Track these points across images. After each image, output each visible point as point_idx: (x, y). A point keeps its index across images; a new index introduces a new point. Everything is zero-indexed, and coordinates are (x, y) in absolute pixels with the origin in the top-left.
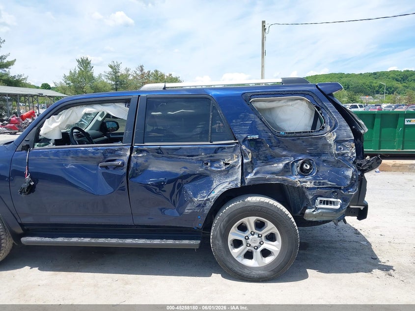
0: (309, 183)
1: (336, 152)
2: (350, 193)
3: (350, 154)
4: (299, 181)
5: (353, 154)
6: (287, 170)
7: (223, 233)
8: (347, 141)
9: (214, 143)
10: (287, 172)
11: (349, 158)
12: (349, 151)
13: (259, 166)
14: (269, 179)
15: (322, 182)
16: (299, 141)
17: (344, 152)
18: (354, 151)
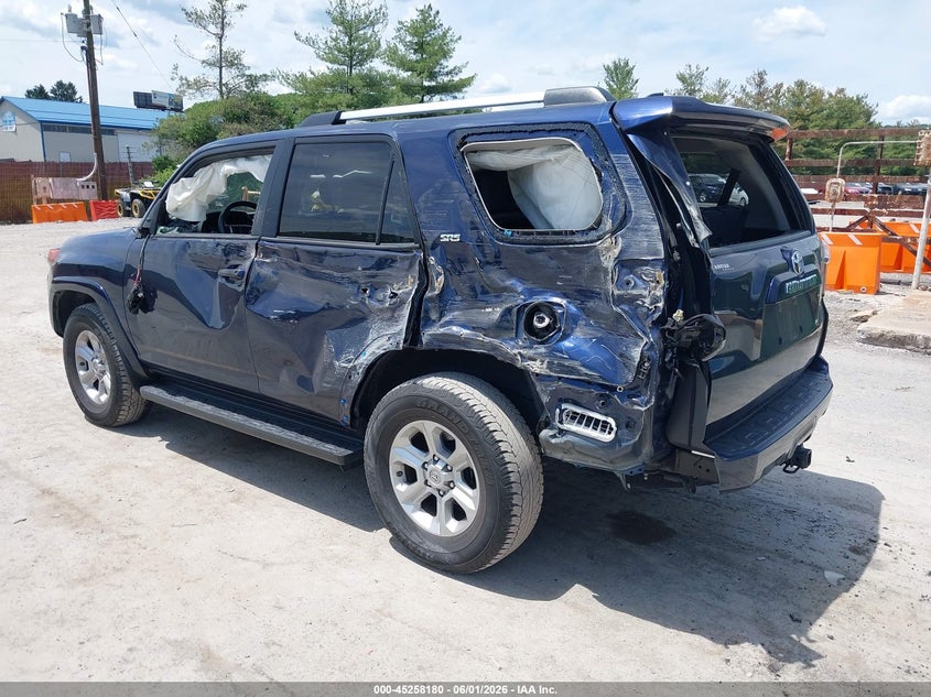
0: (538, 363)
1: (616, 292)
2: (636, 407)
3: (647, 301)
4: (520, 353)
5: (655, 300)
6: (505, 324)
7: (376, 443)
8: (646, 263)
9: (382, 245)
10: (506, 329)
11: (645, 310)
12: (646, 293)
13: (458, 309)
14: (466, 341)
15: (566, 364)
16: (540, 257)
17: (634, 292)
18: (659, 293)
